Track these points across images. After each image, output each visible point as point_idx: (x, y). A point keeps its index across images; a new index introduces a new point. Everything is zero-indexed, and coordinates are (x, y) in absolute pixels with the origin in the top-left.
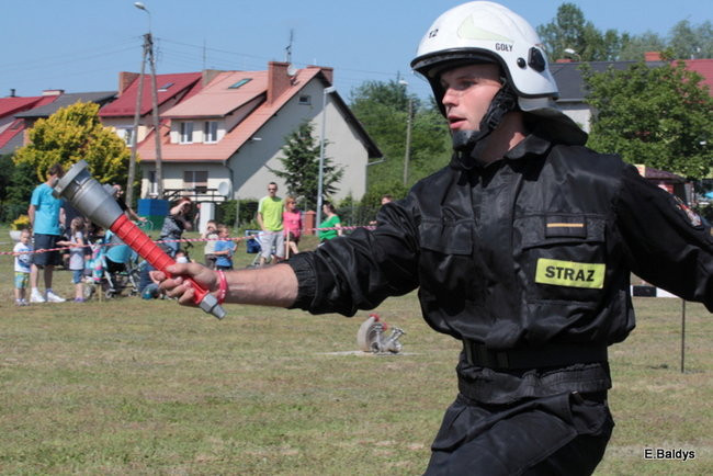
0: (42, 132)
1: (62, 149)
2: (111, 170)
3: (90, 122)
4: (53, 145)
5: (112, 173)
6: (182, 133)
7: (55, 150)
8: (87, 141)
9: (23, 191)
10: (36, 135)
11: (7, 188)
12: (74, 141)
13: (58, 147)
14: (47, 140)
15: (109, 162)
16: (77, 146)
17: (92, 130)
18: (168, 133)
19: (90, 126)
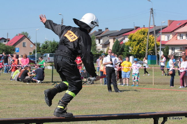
0: (132, 36)
1: (137, 41)
2: (151, 47)
3: (146, 34)
4: (135, 40)
5: (152, 48)
6: (180, 37)
7: (135, 42)
8: (144, 39)
9: (126, 53)
10: (130, 38)
11: (123, 52)
12: (141, 39)
13: (136, 41)
14: (133, 39)
15: (151, 45)
16: (141, 40)
17: (146, 36)
18: (177, 37)
19: (146, 35)
